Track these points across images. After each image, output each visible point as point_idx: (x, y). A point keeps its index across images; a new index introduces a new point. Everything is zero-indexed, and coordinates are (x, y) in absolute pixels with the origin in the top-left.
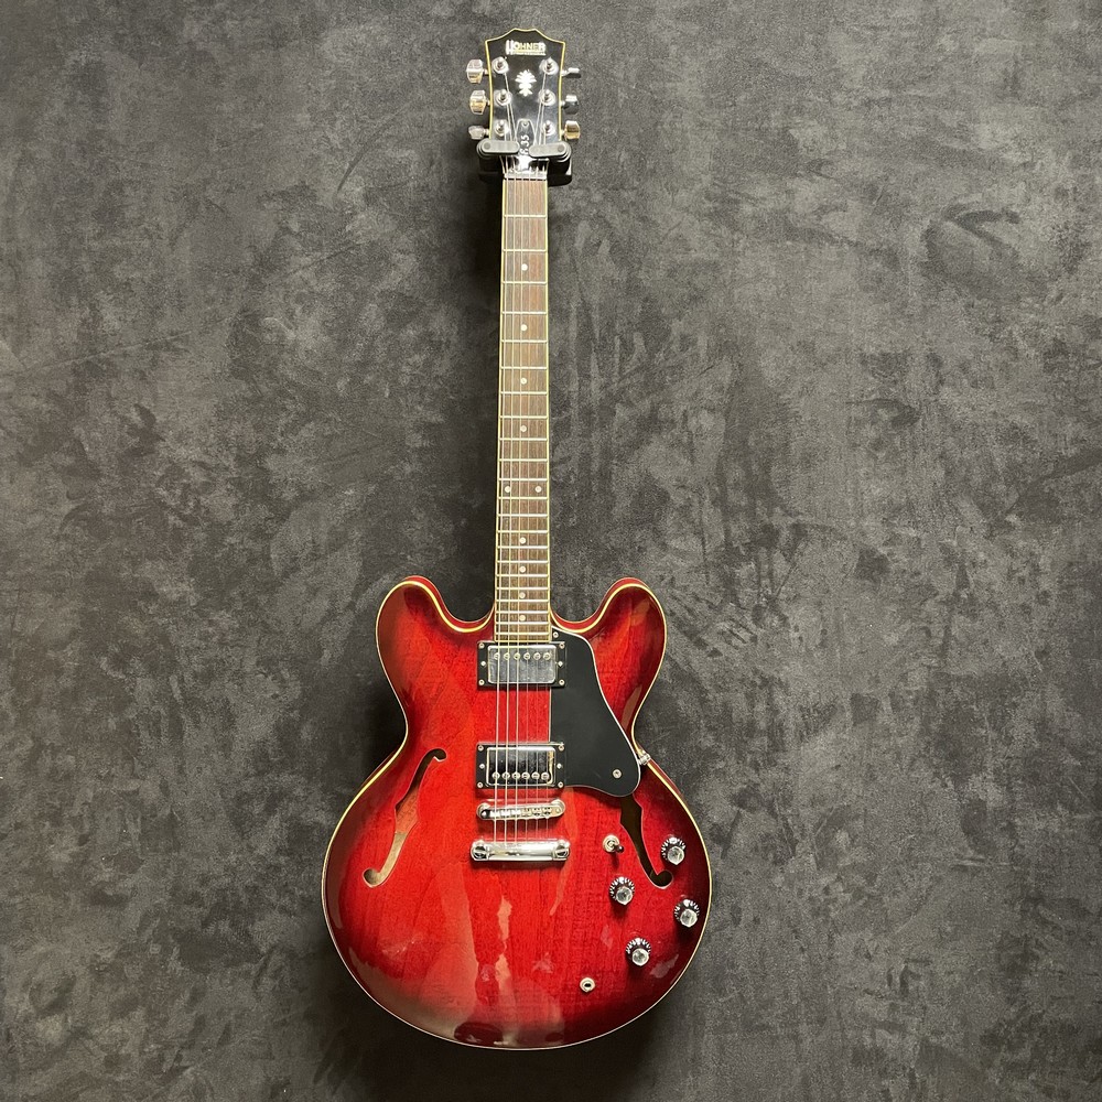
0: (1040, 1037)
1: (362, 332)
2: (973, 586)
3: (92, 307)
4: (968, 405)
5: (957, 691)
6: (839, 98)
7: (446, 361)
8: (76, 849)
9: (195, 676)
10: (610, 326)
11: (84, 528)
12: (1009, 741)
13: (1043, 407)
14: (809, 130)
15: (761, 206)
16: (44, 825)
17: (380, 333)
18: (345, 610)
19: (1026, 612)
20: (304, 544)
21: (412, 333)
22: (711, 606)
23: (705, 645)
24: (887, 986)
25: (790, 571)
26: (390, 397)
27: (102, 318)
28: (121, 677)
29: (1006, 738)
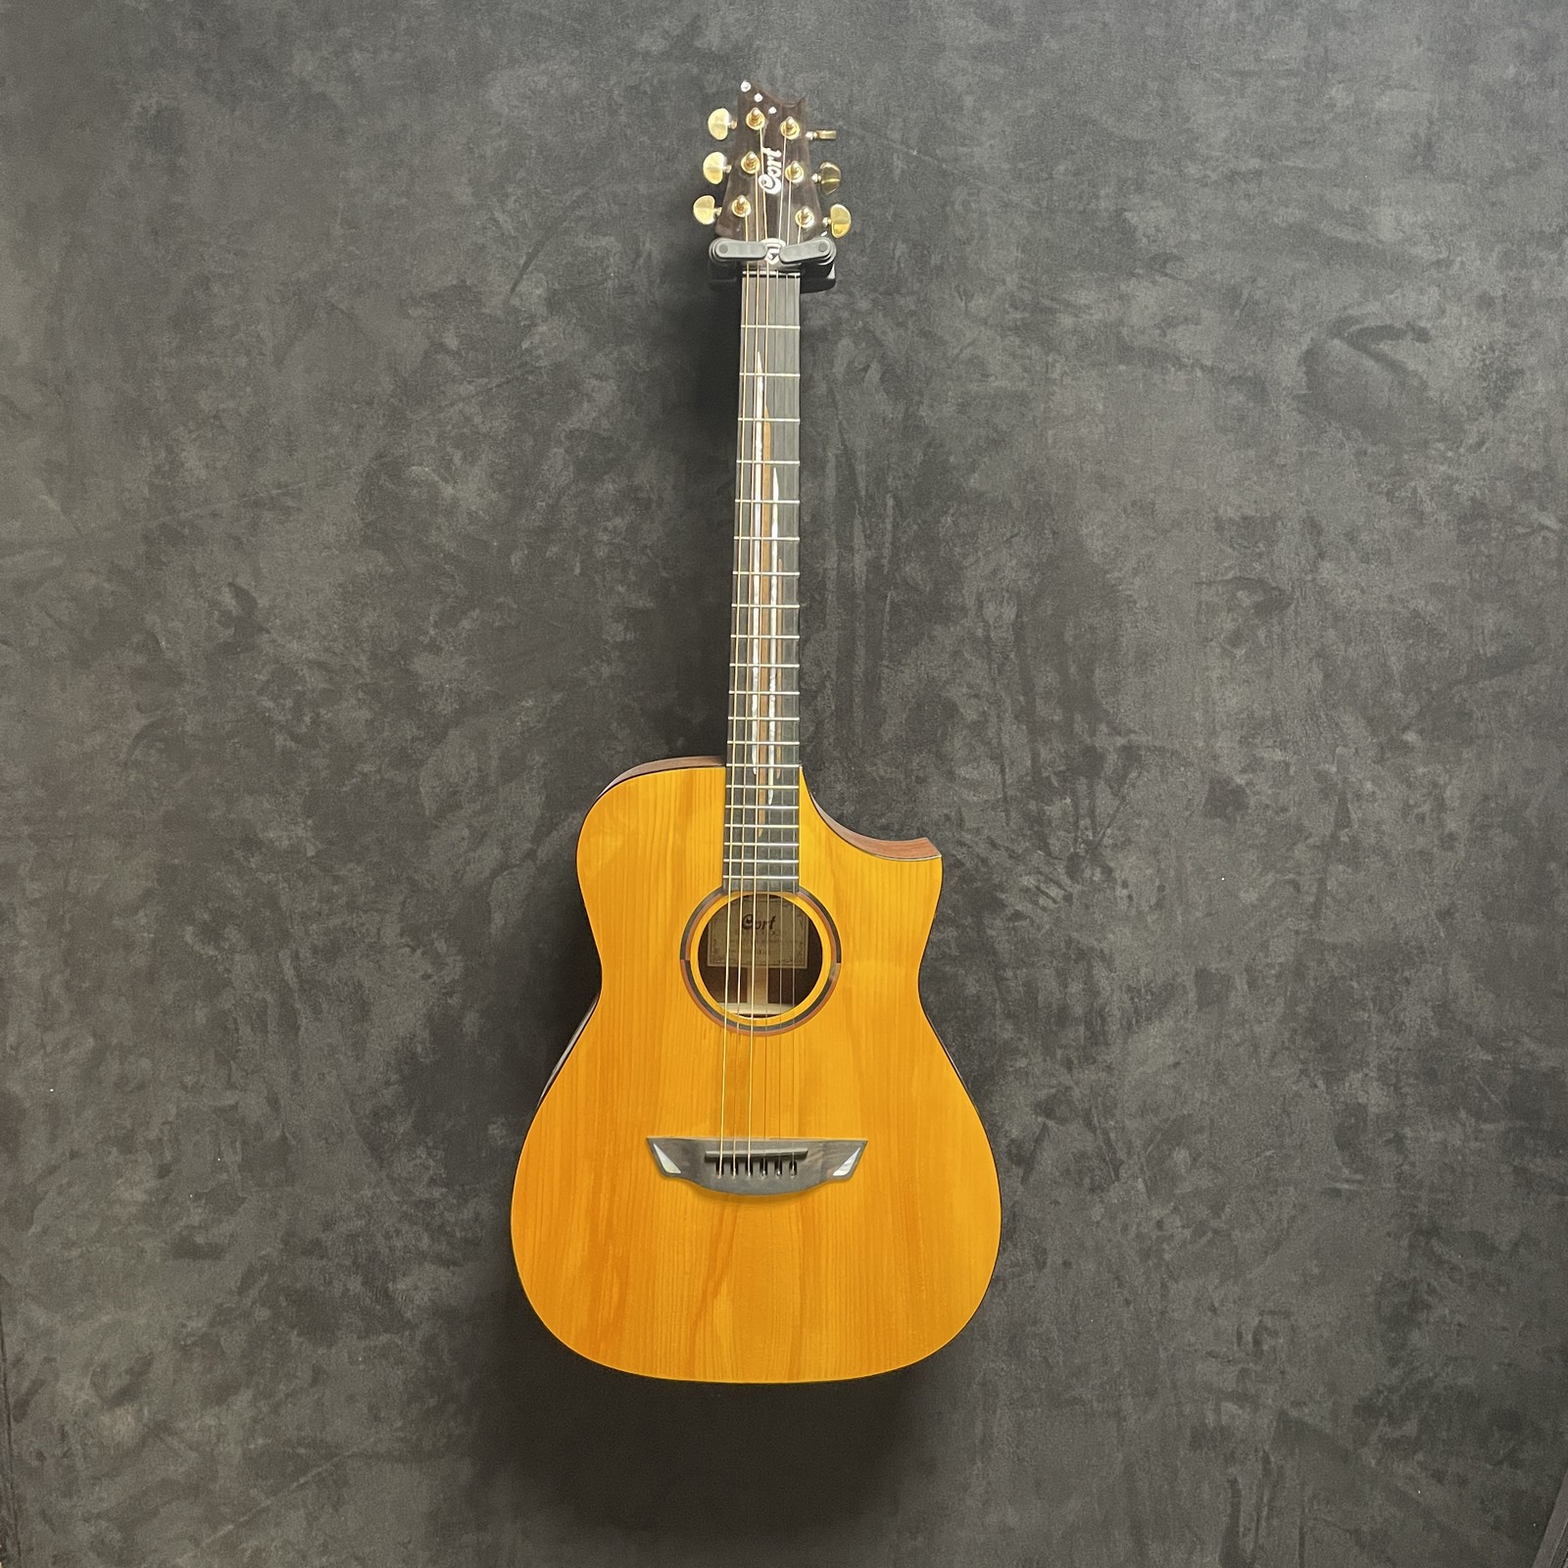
0: (1430, 1407)
1: (545, 488)
2: (1356, 826)
3: (169, 450)
4: (1357, 585)
5: (1332, 964)
6: (1192, 169)
7: (657, 523)
9: (315, 950)
10: (880, 481)
11: (161, 751)
12: (1399, 1028)
13: (1456, 589)
14: (1151, 212)
15: (1085, 317)
16: (110, 1153)
17: (568, 487)
18: (523, 860)
19: (1425, 860)
20: (468, 773)
21: (611, 487)
22: (1012, 855)
23: (1004, 906)
24: (1235, 1347)
25: (1118, 808)
26: (581, 574)
27: (182, 464)
28: (211, 953)
29: (1396, 1023)
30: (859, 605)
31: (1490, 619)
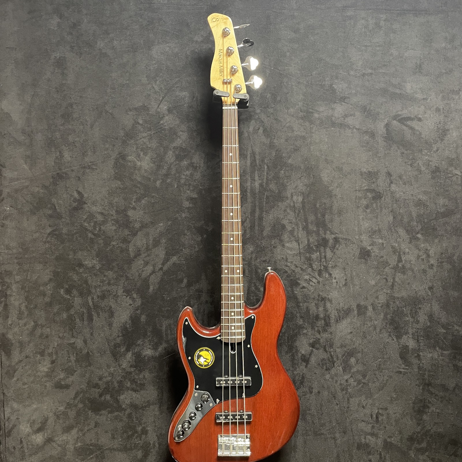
0: (430, 438)
1: (167, 163)
2: (404, 262)
3: (60, 152)
4: (402, 191)
5: (398, 303)
6: (352, 73)
7: (199, 173)
8: (50, 366)
9: (98, 297)
10: (263, 161)
11: (55, 238)
12: (418, 322)
13: (431, 192)
14: (341, 85)
15: (322, 114)
16: (37, 357)
17: (173, 163)
18: (159, 270)
19: (425, 272)
20: (143, 245)
21: (185, 162)
22: (302, 269)
23: (299, 284)
24: (370, 419)
25: (333, 256)
26: (177, 187)
27: (64, 156)
28: (68, 297)
29: (417, 321)
30: (257, 197)
31: (441, 201)
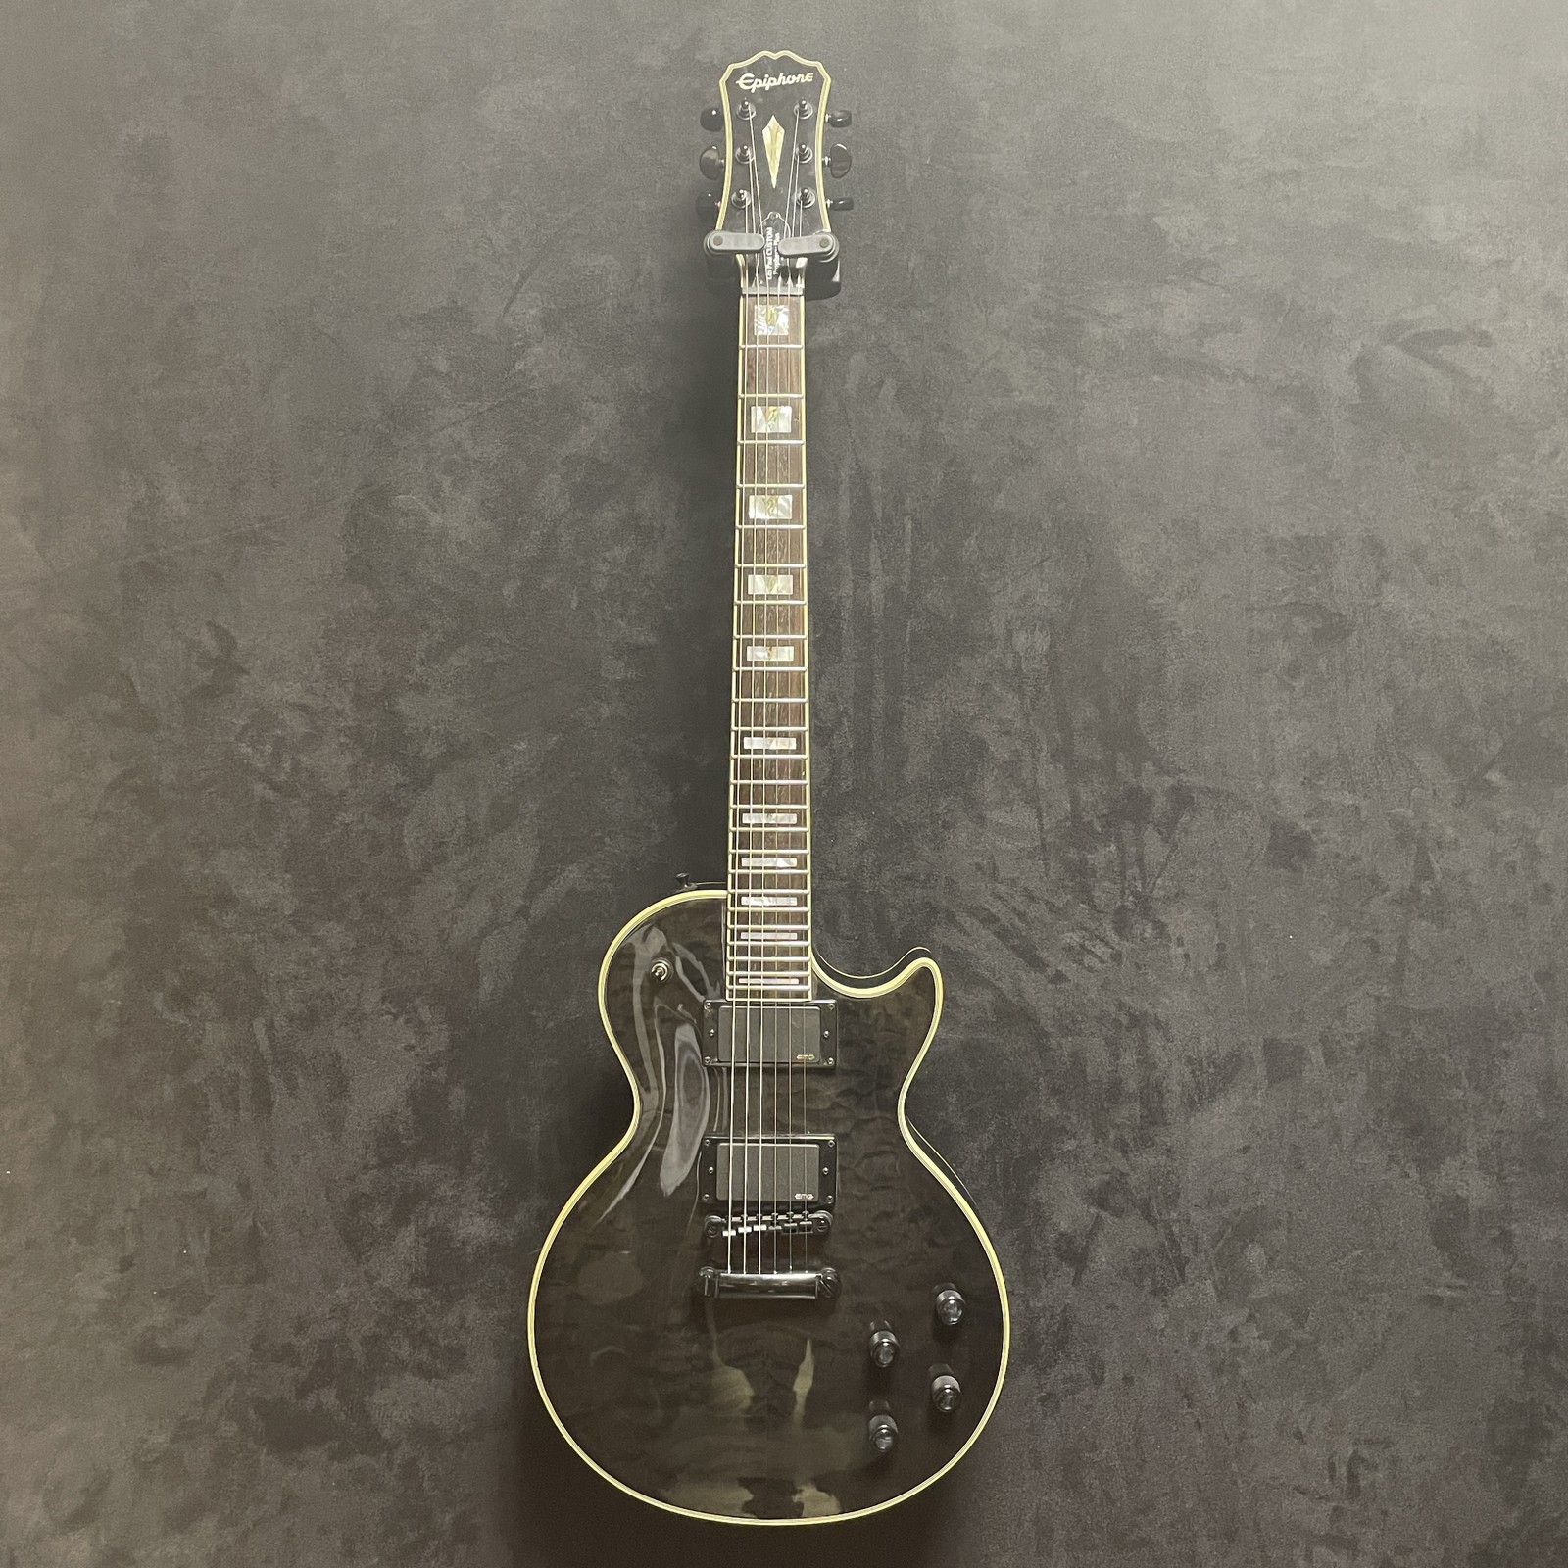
1: (539, 514)
3: (150, 485)
4: (1425, 610)
5: (1419, 1036)
6: (1225, 171)
7: (660, 555)
8: (115, 1278)
9: (291, 1021)
10: (897, 503)
11: (133, 803)
12: (1500, 1107)
13: (1536, 612)
14: (1183, 217)
15: (1115, 326)
16: (69, 1244)
17: (564, 516)
18: (514, 917)
19: (1520, 915)
20: (455, 822)
21: (610, 515)
22: (1052, 908)
24: (1327, 1481)
25: (1169, 856)
26: (578, 607)
27: (162, 499)
28: (182, 1022)
29: (1495, 1102)
30: (877, 636)
